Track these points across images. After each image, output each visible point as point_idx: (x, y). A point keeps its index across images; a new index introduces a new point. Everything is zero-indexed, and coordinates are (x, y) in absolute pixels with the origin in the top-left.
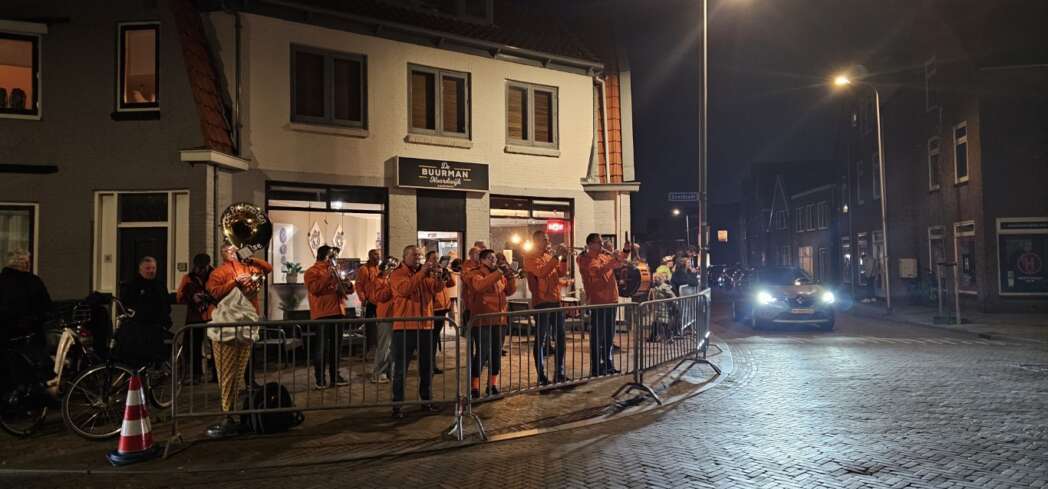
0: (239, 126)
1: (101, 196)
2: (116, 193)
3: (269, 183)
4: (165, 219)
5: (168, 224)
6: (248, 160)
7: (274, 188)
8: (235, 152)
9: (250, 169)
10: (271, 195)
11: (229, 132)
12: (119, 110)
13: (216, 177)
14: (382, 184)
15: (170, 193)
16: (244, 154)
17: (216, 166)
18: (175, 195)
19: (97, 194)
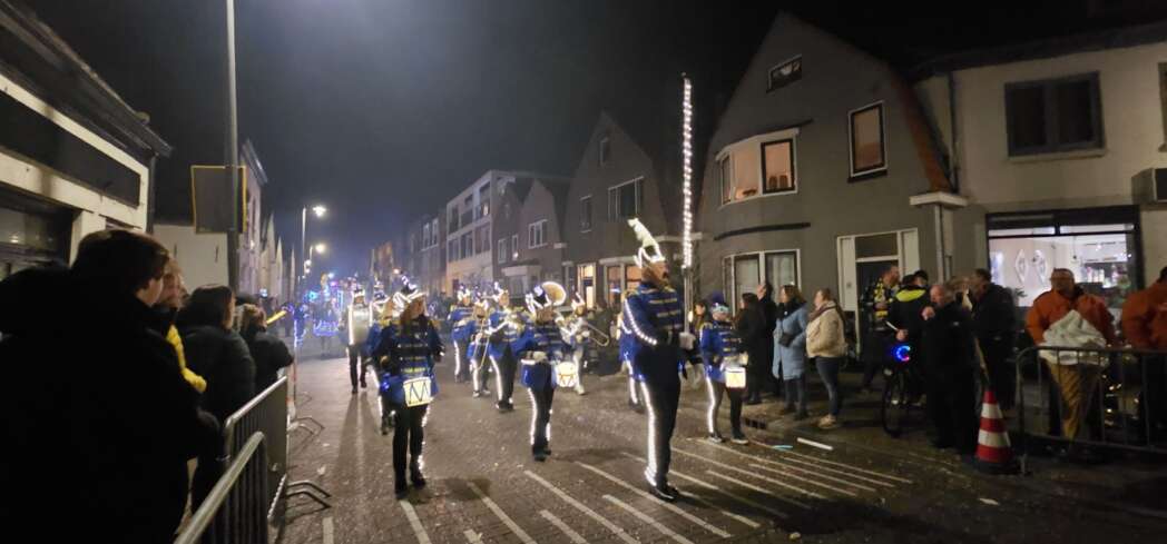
0: (956, 169)
1: (842, 240)
2: (853, 237)
3: (988, 216)
4: (895, 253)
5: (898, 257)
6: (967, 197)
7: (995, 219)
8: (954, 191)
9: (969, 206)
10: (990, 226)
11: (948, 177)
12: (852, 175)
13: (941, 216)
14: (1129, 201)
15: (899, 233)
16: (962, 190)
17: (941, 205)
18: (902, 234)
19: (839, 239)
